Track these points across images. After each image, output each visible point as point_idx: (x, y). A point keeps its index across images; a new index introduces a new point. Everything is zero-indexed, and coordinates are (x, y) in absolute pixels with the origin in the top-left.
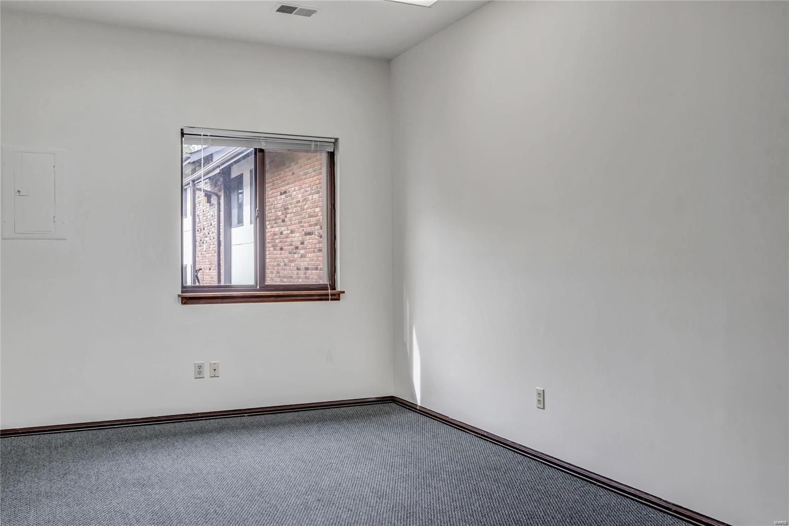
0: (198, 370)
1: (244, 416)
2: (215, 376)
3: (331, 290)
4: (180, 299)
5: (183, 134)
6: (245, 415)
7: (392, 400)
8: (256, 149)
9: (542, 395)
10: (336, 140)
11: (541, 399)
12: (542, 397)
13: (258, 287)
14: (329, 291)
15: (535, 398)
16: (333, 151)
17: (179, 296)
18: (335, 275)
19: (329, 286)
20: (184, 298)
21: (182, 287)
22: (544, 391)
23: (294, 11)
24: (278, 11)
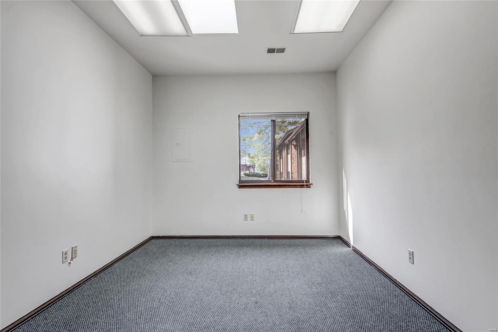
0: (245, 217)
2: (252, 220)
3: (306, 183)
4: (238, 186)
5: (239, 116)
6: (266, 238)
7: (339, 238)
8: (271, 120)
9: (412, 254)
10: (308, 113)
11: (412, 257)
12: (412, 255)
13: (273, 181)
14: (305, 183)
15: (407, 256)
16: (307, 118)
17: (237, 185)
18: (309, 176)
19: (305, 181)
20: (240, 186)
21: (239, 181)
22: (413, 252)
23: (275, 51)
24: (268, 53)
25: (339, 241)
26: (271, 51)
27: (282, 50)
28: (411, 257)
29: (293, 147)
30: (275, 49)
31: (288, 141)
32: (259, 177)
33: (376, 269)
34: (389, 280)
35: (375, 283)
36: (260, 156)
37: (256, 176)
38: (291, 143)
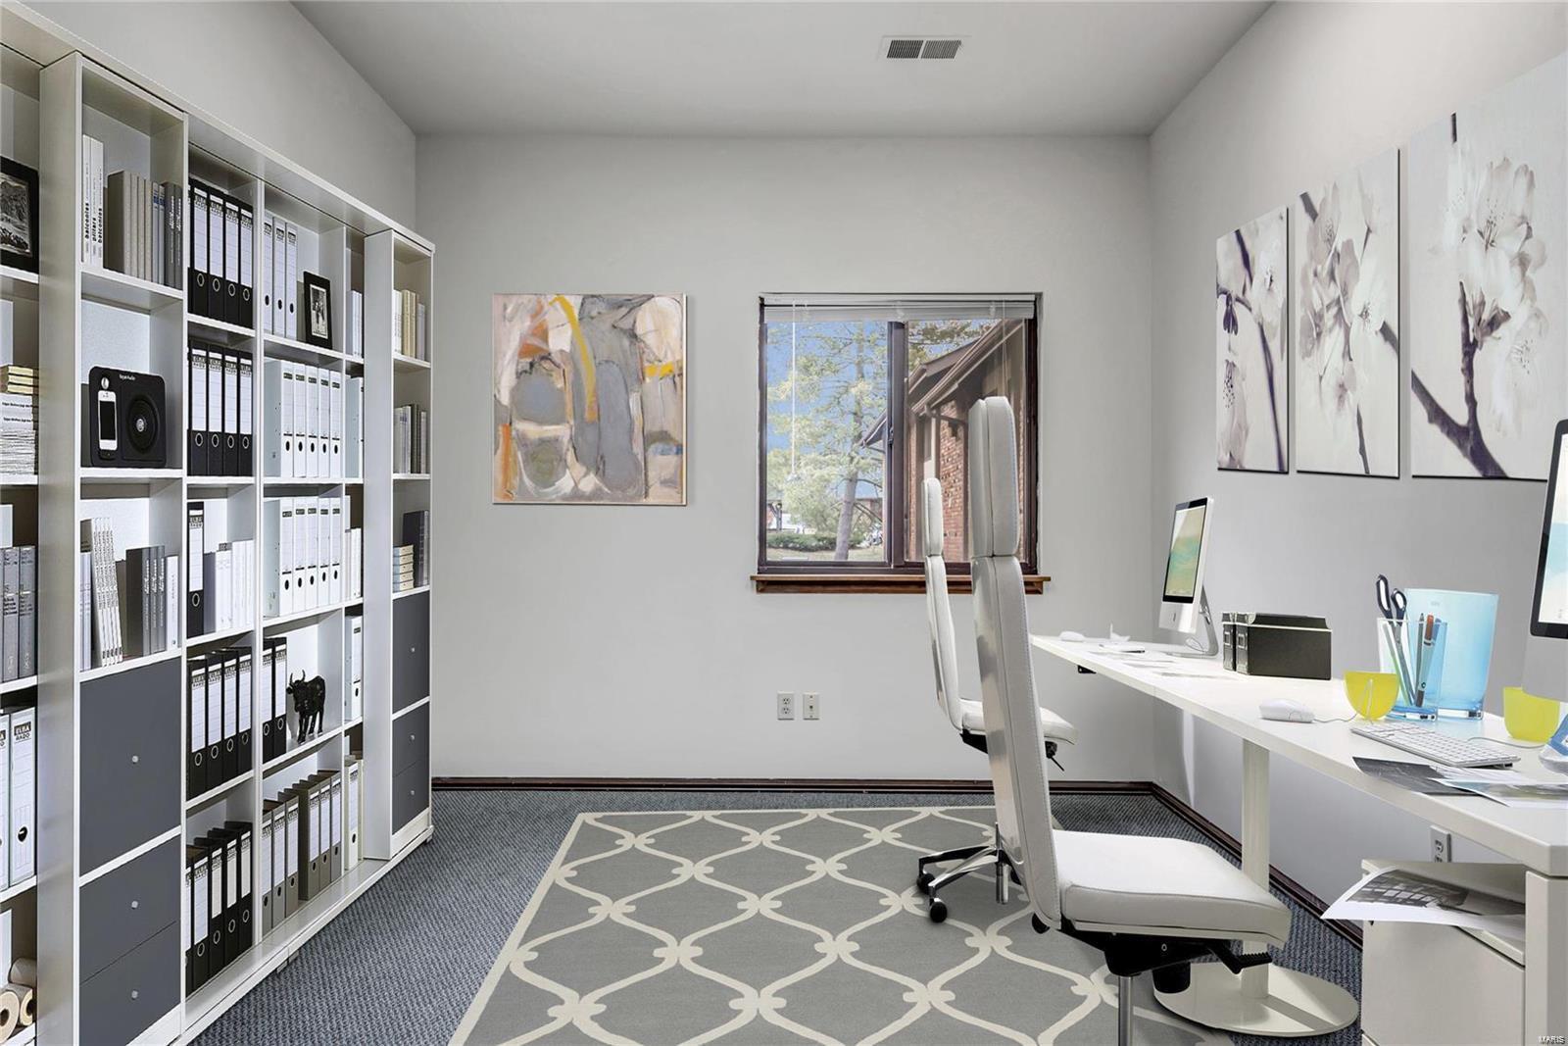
0: (784, 706)
1: (862, 792)
2: (812, 718)
4: (755, 583)
5: (762, 306)
6: (864, 790)
7: (1150, 789)
8: (891, 323)
9: (1445, 846)
10: (1039, 296)
13: (892, 567)
16: (1032, 317)
17: (752, 578)
18: (1035, 547)
20: (763, 582)
21: (760, 564)
22: (1449, 838)
23: (919, 49)
24: (890, 56)
25: (1152, 802)
26: (903, 50)
27: (946, 49)
28: (1440, 857)
29: (946, 431)
30: (921, 43)
31: (929, 404)
32: (800, 550)
33: (1300, 906)
34: (1351, 946)
35: (1302, 954)
36: (806, 464)
37: (786, 547)
38: (939, 412)
